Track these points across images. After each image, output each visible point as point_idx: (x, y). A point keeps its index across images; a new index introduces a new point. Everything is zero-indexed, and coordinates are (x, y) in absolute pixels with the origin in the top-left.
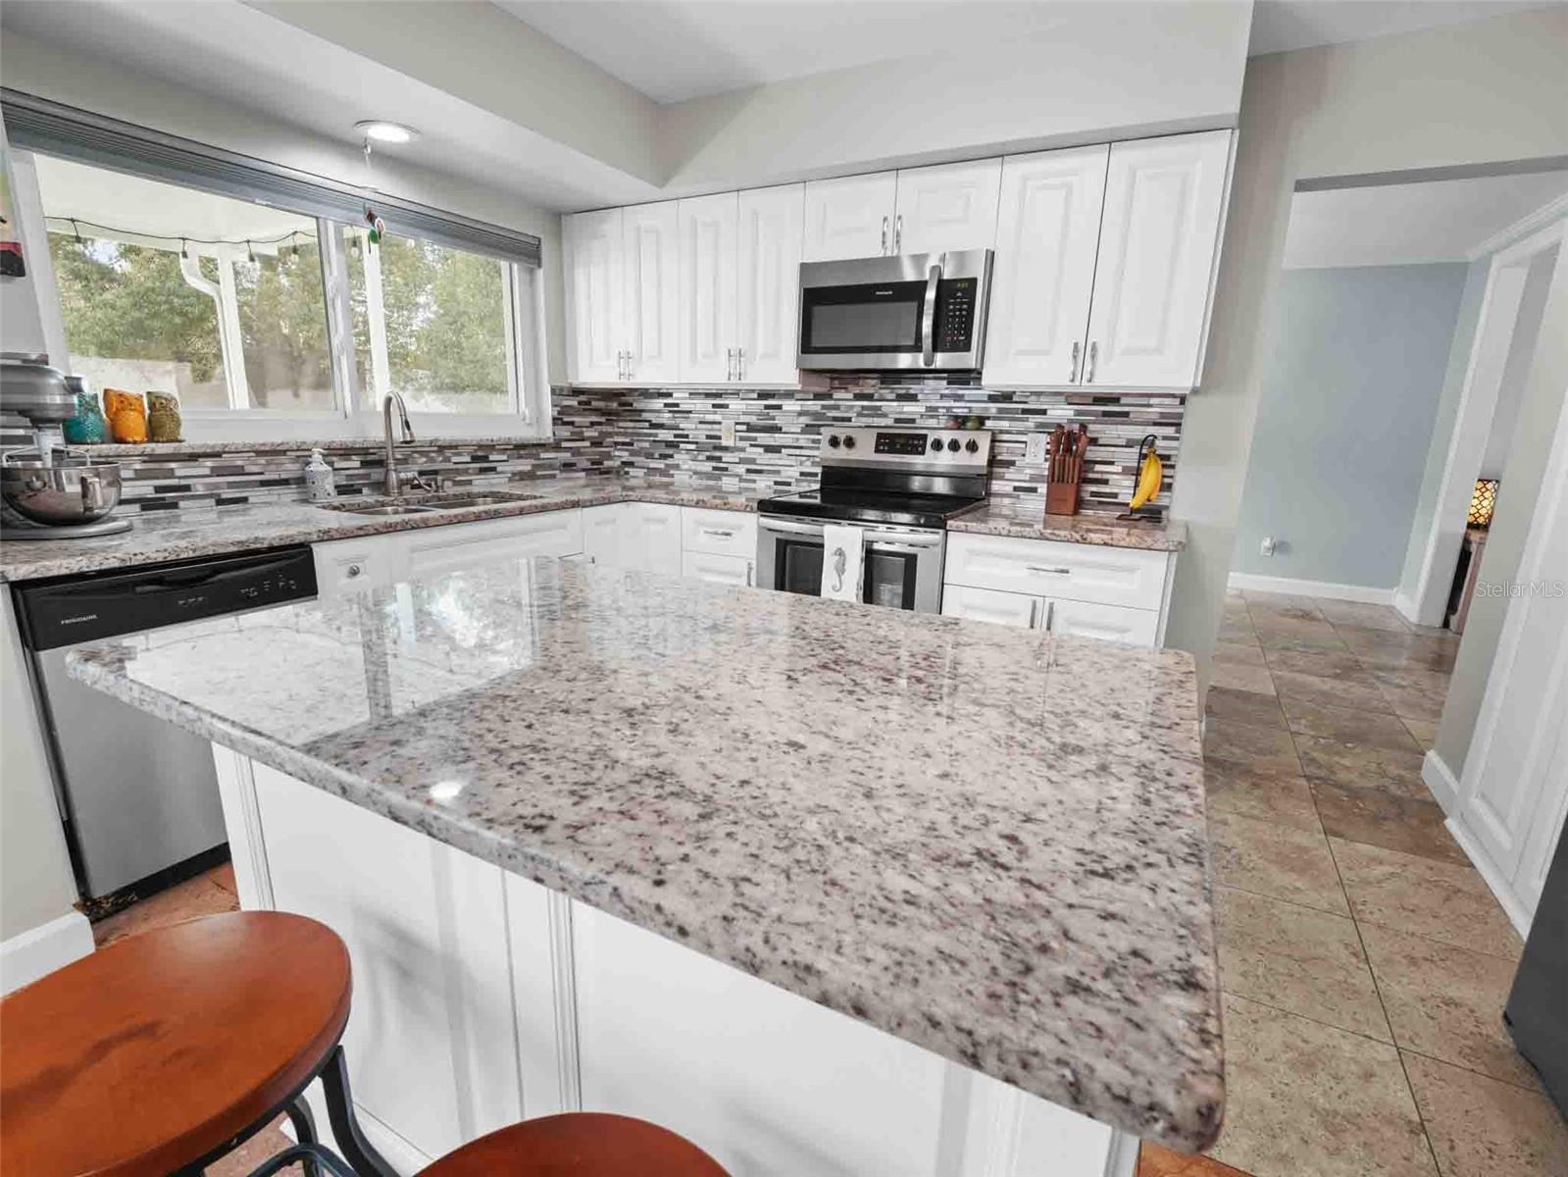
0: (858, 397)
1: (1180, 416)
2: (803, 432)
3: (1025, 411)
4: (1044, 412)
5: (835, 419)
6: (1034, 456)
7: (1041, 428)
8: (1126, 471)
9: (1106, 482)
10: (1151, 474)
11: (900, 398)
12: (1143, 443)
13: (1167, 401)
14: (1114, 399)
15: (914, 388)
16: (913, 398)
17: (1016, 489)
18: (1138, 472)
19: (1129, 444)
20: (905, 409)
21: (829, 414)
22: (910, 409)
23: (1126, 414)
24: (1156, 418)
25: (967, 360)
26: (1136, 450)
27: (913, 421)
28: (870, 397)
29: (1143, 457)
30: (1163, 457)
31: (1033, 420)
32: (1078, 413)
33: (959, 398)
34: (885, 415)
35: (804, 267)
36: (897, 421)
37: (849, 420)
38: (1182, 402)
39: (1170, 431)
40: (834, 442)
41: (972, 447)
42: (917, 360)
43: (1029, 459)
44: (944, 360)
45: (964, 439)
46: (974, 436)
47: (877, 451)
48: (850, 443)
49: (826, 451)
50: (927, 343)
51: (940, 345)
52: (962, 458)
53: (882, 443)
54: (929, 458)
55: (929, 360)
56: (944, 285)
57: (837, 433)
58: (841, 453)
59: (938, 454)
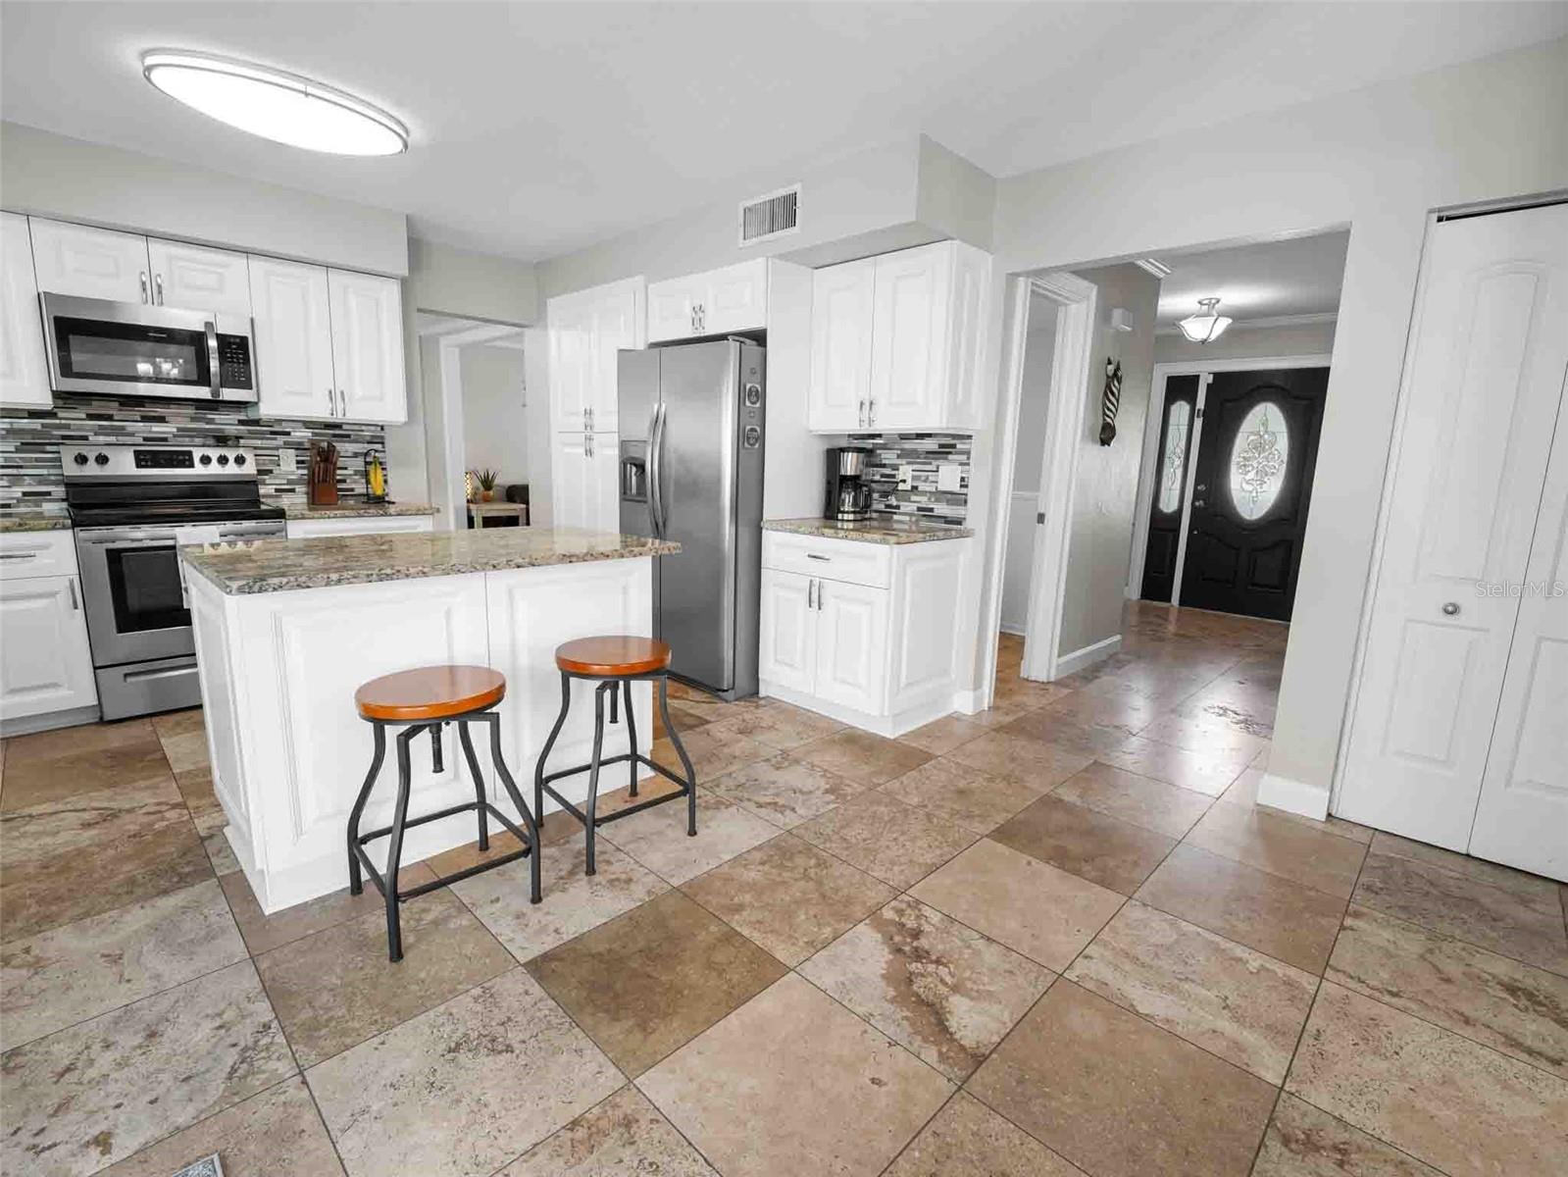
0: (90, 417)
1: (382, 437)
2: (17, 450)
3: (272, 433)
4: (288, 434)
5: (64, 437)
6: (289, 465)
7: (288, 445)
9: (344, 481)
10: (376, 477)
11: (145, 419)
12: (366, 454)
13: (373, 428)
14: (338, 426)
15: (160, 411)
16: (161, 419)
17: (277, 490)
18: (366, 474)
19: (356, 455)
20: (154, 429)
21: (55, 433)
22: (157, 429)
23: (349, 436)
24: (368, 439)
25: (251, 396)
26: (362, 459)
27: (165, 439)
28: (110, 418)
29: (367, 463)
31: (281, 439)
32: (315, 434)
33: (211, 421)
34: (132, 434)
36: (145, 439)
37: (86, 438)
38: (382, 429)
39: (378, 447)
40: (82, 460)
41: (240, 460)
42: (203, 393)
43: (284, 468)
44: (229, 394)
45: (231, 454)
46: (241, 452)
47: (139, 465)
48: (102, 460)
49: (71, 469)
50: (215, 380)
51: (225, 383)
52: (232, 469)
53: (142, 459)
54: (199, 470)
55: (216, 393)
56: (220, 338)
57: (85, 451)
58: (92, 470)
59: (208, 467)
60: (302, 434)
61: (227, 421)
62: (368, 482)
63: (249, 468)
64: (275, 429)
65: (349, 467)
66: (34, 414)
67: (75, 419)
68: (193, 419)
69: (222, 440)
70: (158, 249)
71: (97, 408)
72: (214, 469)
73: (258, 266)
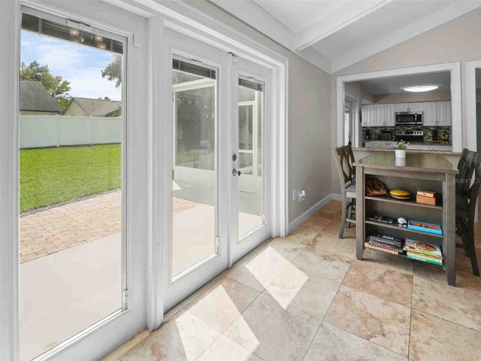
1: (450, 128)
4: (430, 128)
6: (430, 134)
7: (430, 130)
8: (443, 135)
9: (440, 137)
10: (447, 136)
11: (407, 127)
15: (410, 126)
16: (410, 127)
17: (427, 138)
19: (443, 132)
21: (396, 129)
22: (409, 128)
23: (441, 129)
24: (445, 129)
25: (421, 123)
26: (444, 133)
27: (410, 130)
28: (403, 127)
29: (445, 134)
30: (448, 133)
33: (417, 127)
34: (405, 129)
35: (396, 113)
36: (407, 130)
37: (399, 130)
39: (448, 130)
40: (398, 133)
41: (421, 133)
42: (414, 123)
43: (429, 134)
44: (418, 123)
45: (419, 132)
46: (421, 132)
47: (406, 134)
48: (401, 133)
49: (397, 134)
50: (416, 121)
51: (417, 122)
52: (419, 134)
53: (406, 133)
54: (414, 134)
55: (416, 123)
56: (417, 115)
57: (398, 132)
58: (399, 134)
59: (416, 134)
60: (433, 128)
61: (419, 127)
62: (445, 137)
63: (422, 134)
64: (427, 128)
65: (441, 135)
66: (394, 127)
67: (398, 127)
68: (414, 127)
69: (418, 130)
70: (410, 104)
71: (401, 126)
72: (417, 134)
73: (425, 103)
